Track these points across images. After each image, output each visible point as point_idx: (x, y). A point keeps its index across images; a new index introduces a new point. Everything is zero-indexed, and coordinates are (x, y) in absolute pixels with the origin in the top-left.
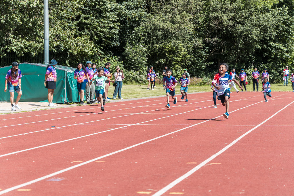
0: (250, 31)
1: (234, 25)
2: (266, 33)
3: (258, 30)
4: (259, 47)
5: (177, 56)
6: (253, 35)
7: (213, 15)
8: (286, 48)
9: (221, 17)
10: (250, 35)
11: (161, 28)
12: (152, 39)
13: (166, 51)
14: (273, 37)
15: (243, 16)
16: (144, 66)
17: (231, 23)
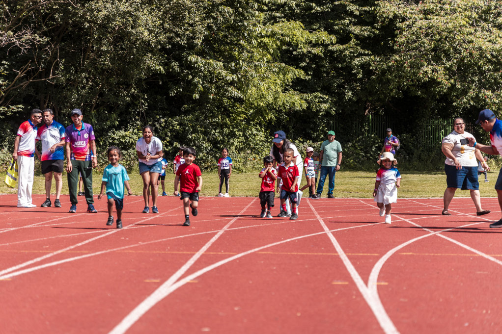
0: (131, 16)
2: (178, 26)
3: (156, 16)
6: (141, 29)
8: (234, 72)
14: (198, 42)
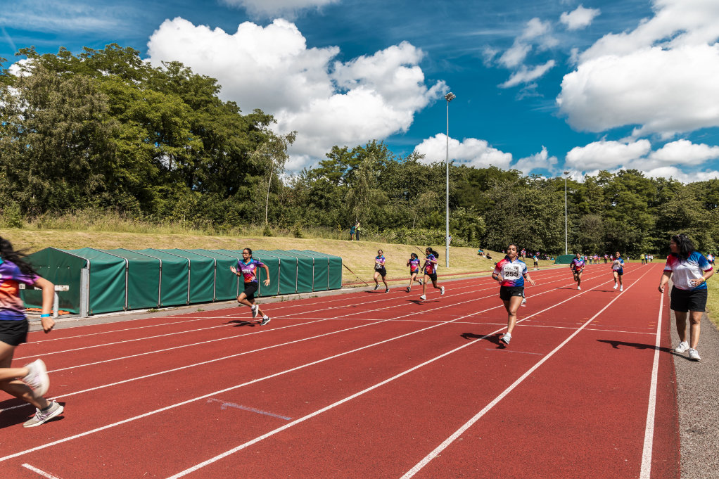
4: (628, 245)
7: (609, 233)
9: (612, 234)
10: (625, 241)
11: (587, 238)
12: (583, 242)
13: (590, 247)
15: (621, 233)
17: (616, 236)
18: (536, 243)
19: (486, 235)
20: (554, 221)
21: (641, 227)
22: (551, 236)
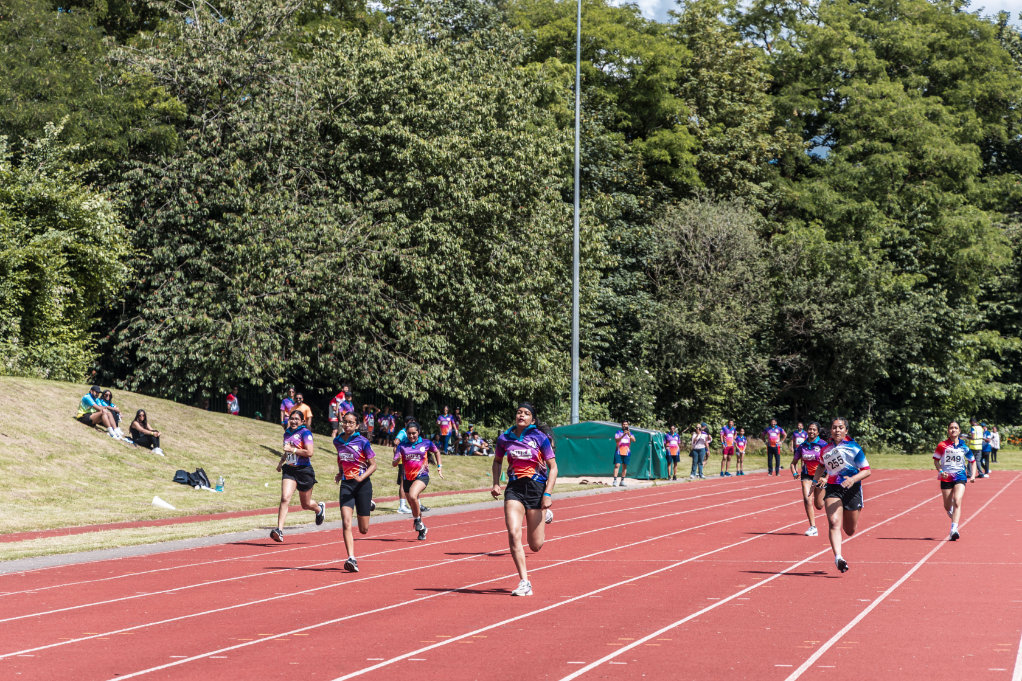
1: (835, 330)
4: (885, 373)
5: (716, 393)
7: (791, 307)
9: (808, 312)
10: (869, 350)
11: (685, 333)
12: (665, 356)
13: (696, 383)
15: (853, 310)
16: (650, 413)
17: (828, 324)
18: (415, 358)
19: (132, 304)
20: (515, 233)
21: (947, 276)
22: (499, 314)
